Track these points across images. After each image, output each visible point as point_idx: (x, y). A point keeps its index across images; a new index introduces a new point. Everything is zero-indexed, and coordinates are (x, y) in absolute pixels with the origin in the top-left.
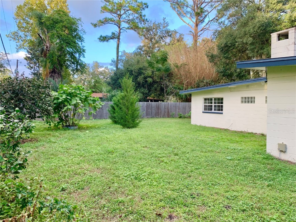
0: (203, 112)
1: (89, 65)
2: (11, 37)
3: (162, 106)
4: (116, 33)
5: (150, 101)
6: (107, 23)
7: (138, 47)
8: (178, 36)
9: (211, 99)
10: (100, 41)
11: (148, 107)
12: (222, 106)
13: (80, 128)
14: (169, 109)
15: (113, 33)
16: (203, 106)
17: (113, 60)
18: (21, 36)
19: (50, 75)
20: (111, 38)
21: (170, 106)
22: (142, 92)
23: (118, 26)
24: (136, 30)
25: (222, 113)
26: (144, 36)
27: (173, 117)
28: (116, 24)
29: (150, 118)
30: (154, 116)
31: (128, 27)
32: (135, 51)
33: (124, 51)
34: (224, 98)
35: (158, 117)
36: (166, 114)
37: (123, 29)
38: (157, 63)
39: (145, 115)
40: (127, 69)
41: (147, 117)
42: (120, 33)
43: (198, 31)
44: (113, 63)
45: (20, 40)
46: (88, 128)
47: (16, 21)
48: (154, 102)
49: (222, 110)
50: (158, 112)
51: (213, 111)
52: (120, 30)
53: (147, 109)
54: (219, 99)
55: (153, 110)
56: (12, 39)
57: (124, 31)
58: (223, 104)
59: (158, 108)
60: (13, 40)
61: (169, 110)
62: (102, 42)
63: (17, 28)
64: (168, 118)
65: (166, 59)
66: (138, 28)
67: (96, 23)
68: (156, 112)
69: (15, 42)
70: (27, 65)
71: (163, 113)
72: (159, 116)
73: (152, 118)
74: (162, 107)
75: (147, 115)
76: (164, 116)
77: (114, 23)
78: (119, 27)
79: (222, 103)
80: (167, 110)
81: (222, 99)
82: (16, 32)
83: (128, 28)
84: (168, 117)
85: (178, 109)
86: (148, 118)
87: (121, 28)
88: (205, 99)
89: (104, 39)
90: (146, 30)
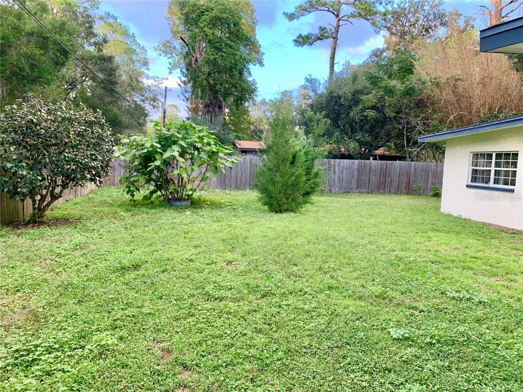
0: (468, 186)
1: (292, 94)
2: (161, 50)
3: (395, 169)
4: (328, 27)
5: (371, 158)
6: (314, 10)
7: (373, 51)
8: (461, 23)
9: (490, 156)
10: (296, 45)
11: (360, 169)
12: (514, 173)
13: (195, 204)
14: (411, 175)
15: (322, 29)
16: (469, 171)
17: (309, 77)
18: (175, 48)
19: (207, 110)
20: (319, 39)
21: (412, 169)
22: (359, 139)
23: (334, 14)
24: (369, 18)
25: (512, 191)
26: (389, 29)
27: (419, 194)
28: (331, 10)
29: (365, 193)
30: (376, 190)
31: (352, 14)
32: (367, 59)
33: (348, 63)
34: (519, 153)
35: (384, 192)
36: (403, 186)
37: (344, 18)
38: (389, 77)
39: (355, 186)
40: (332, 93)
41: (358, 191)
42: (338, 26)
43: (503, 5)
44: (307, 84)
45: (174, 55)
46: (215, 205)
47: (169, 22)
48: (380, 160)
49: (513, 183)
50: (385, 182)
51: (491, 184)
52: (339, 20)
53: (358, 175)
54: (507, 155)
55: (374, 177)
56: (162, 53)
57: (347, 22)
58: (516, 167)
59: (385, 173)
60: (163, 55)
61: (410, 178)
62: (300, 47)
63: (171, 35)
64: (406, 196)
65: (410, 69)
66: (372, 13)
67: (293, 12)
68: (379, 181)
69: (166, 58)
70: (180, 95)
71: (395, 184)
72: (387, 190)
73: (369, 193)
74: (394, 171)
75: (358, 186)
76: (398, 191)
77: (327, 9)
78: (337, 16)
79: (515, 165)
80: (404, 179)
81: (516, 155)
82: (168, 42)
83: (353, 16)
84: (408, 193)
85: (433, 178)
86: (360, 192)
87: (340, 16)
88: (476, 156)
89: (303, 41)
90: (393, 17)
